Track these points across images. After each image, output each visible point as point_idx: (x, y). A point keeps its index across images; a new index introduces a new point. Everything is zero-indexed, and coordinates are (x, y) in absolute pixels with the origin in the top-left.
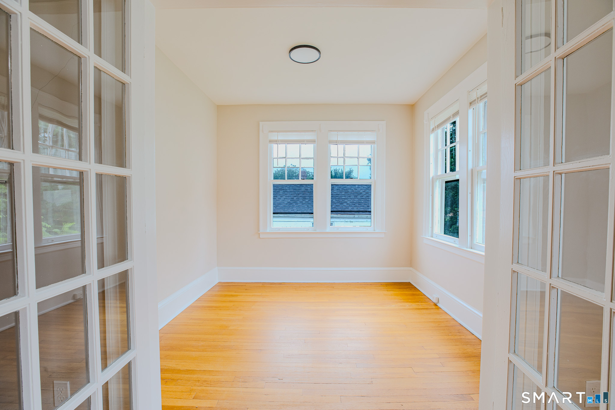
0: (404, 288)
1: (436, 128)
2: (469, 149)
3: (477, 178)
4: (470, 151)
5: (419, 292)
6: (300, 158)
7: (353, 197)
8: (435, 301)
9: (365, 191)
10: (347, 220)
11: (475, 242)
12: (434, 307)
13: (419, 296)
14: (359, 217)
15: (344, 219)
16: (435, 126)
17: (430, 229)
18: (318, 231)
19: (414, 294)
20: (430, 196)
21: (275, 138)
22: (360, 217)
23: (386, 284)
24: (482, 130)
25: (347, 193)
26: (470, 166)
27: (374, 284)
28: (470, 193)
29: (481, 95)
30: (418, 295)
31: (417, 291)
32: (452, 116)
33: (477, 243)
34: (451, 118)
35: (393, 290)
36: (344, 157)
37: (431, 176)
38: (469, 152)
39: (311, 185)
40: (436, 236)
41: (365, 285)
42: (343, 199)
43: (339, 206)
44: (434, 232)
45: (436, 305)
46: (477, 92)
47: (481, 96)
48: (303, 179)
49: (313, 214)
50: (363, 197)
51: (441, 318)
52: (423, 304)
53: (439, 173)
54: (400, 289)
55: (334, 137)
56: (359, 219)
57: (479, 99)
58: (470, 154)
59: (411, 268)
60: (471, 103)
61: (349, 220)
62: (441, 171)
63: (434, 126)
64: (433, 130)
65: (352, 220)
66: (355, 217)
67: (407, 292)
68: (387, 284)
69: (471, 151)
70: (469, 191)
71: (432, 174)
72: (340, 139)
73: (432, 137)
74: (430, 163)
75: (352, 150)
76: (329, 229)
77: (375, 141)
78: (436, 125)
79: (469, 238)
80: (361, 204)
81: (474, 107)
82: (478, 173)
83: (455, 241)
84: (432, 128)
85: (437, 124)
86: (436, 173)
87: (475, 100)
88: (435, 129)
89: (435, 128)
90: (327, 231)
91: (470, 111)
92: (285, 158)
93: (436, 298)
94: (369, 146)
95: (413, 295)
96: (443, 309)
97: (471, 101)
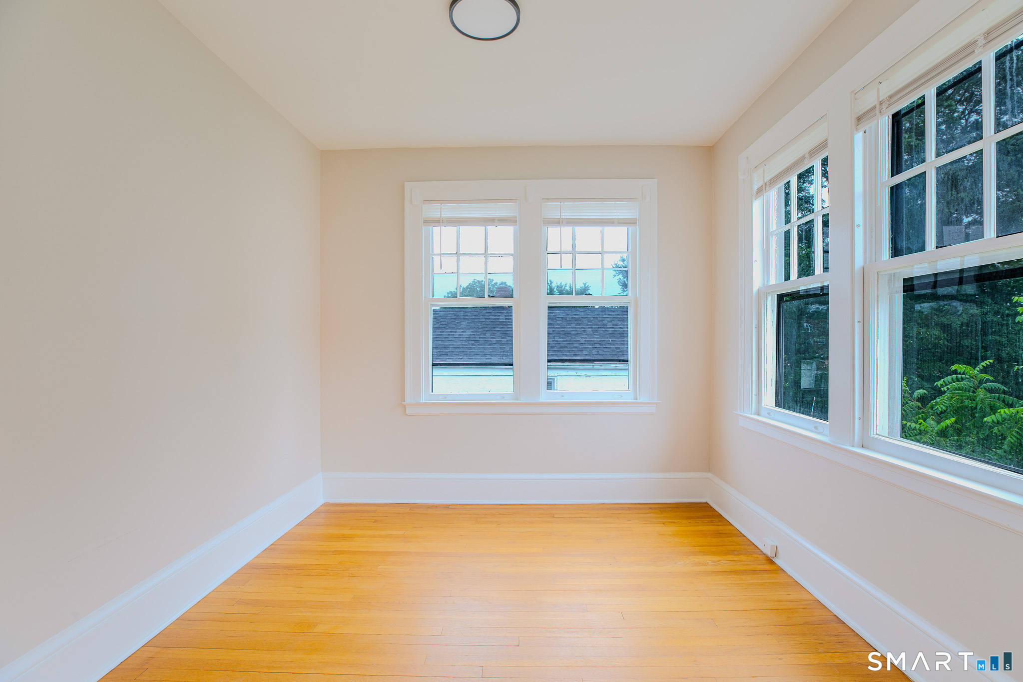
0: (698, 518)
1: (768, 187)
2: (856, 223)
3: (877, 287)
4: (858, 226)
5: (730, 527)
6: (486, 255)
7: (589, 331)
8: (769, 552)
9: (611, 321)
10: (579, 373)
11: (872, 434)
12: (768, 567)
13: (731, 537)
14: (602, 367)
15: (576, 371)
16: (764, 181)
17: (754, 397)
18: (522, 401)
19: (720, 532)
20: (754, 331)
21: (436, 215)
22: (604, 367)
23: (660, 506)
24: (886, 180)
25: (579, 324)
26: (859, 261)
27: (635, 506)
28: (859, 322)
29: (890, 94)
30: (729, 535)
31: (726, 525)
32: (807, 155)
33: (877, 434)
34: (806, 160)
35: (675, 521)
36: (574, 252)
37: (755, 289)
38: (856, 229)
39: (508, 309)
40: (769, 414)
41: (617, 509)
42: (572, 334)
43: (565, 347)
44: (763, 404)
45: (770, 561)
46: (878, 89)
47: (890, 97)
48: (493, 297)
49: (512, 365)
50: (607, 331)
51: (789, 598)
52: (743, 558)
53: (772, 282)
54: (690, 521)
55: (553, 211)
56: (602, 370)
57: (885, 105)
58: (859, 234)
59: (709, 475)
60: (859, 119)
61: (583, 373)
62: (775, 278)
63: (761, 183)
64: (760, 191)
65: (589, 373)
66: (594, 367)
67: (705, 528)
68: (663, 508)
69: (861, 228)
70: (858, 317)
71: (757, 282)
72: (566, 215)
73: (757, 206)
74: (754, 260)
75: (588, 237)
76: (545, 396)
77: (636, 219)
78: (767, 179)
79: (857, 422)
80: (605, 344)
81: (866, 128)
82: (878, 277)
83: (816, 428)
84: (756, 187)
85: (771, 177)
86: (766, 282)
87: (874, 108)
88: (764, 189)
89: (764, 187)
90: (541, 400)
91: (859, 137)
92: (456, 255)
93: (772, 546)
94: (622, 230)
95: (719, 534)
96: (789, 573)
97: (861, 113)
